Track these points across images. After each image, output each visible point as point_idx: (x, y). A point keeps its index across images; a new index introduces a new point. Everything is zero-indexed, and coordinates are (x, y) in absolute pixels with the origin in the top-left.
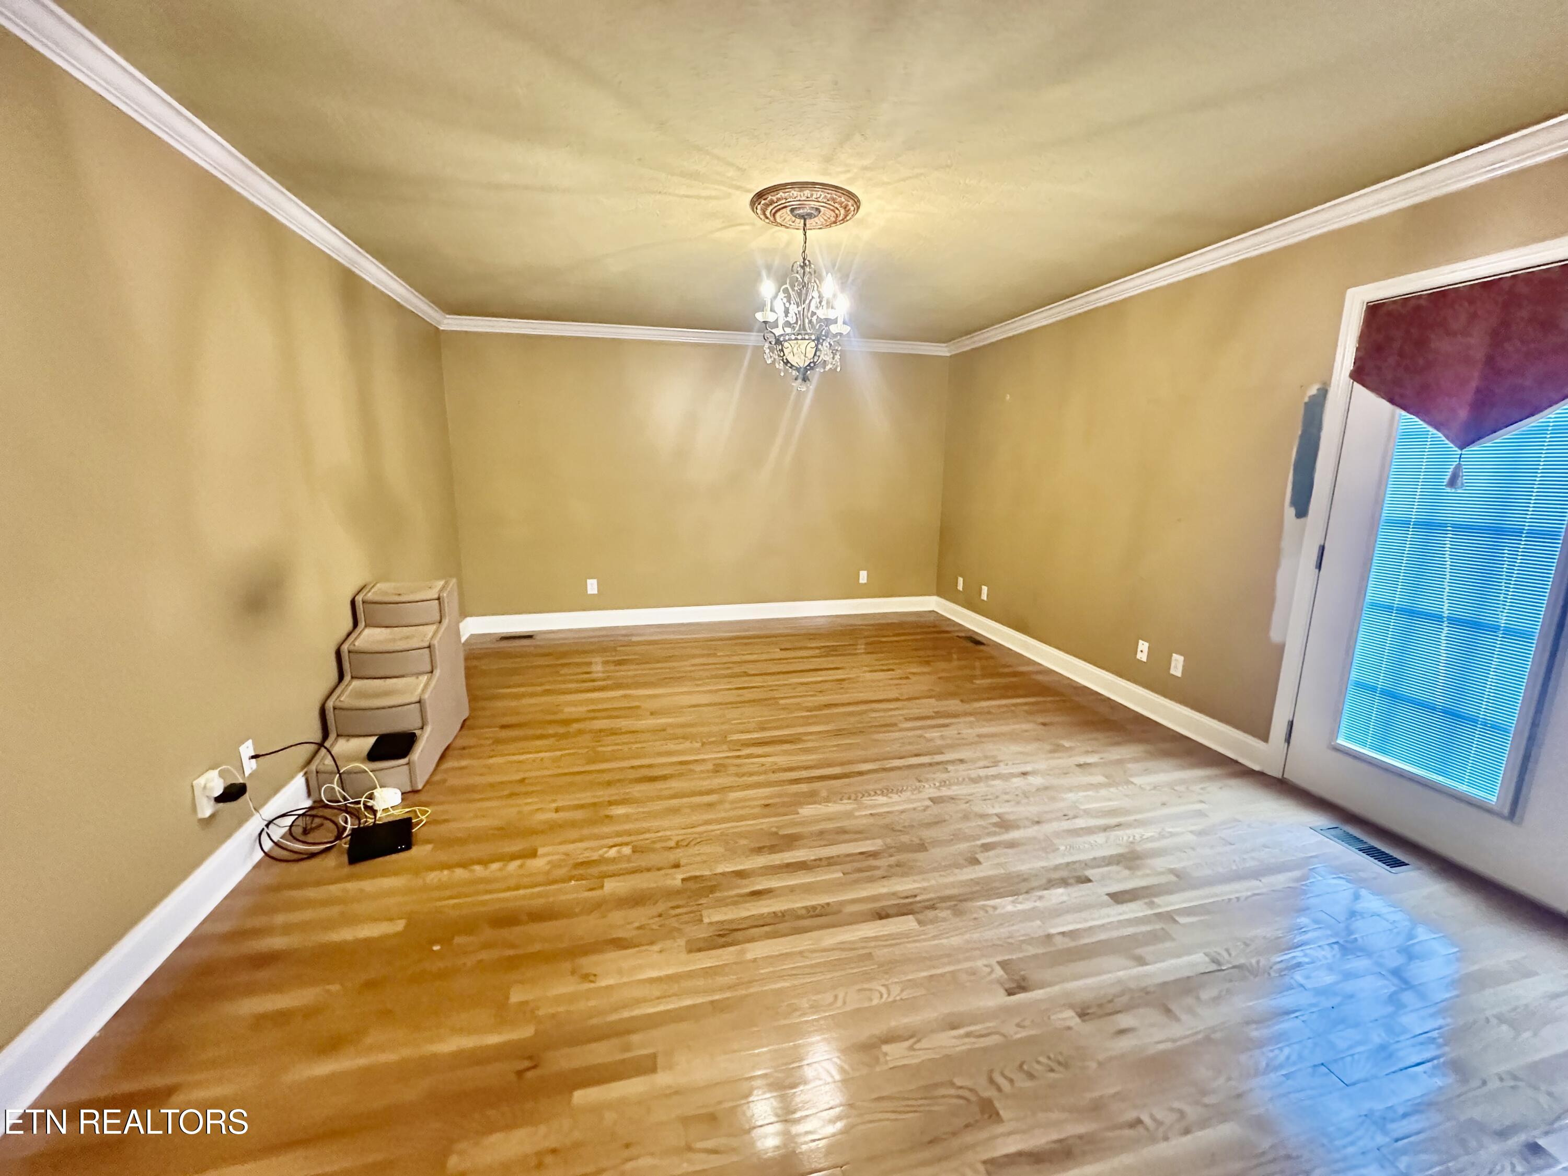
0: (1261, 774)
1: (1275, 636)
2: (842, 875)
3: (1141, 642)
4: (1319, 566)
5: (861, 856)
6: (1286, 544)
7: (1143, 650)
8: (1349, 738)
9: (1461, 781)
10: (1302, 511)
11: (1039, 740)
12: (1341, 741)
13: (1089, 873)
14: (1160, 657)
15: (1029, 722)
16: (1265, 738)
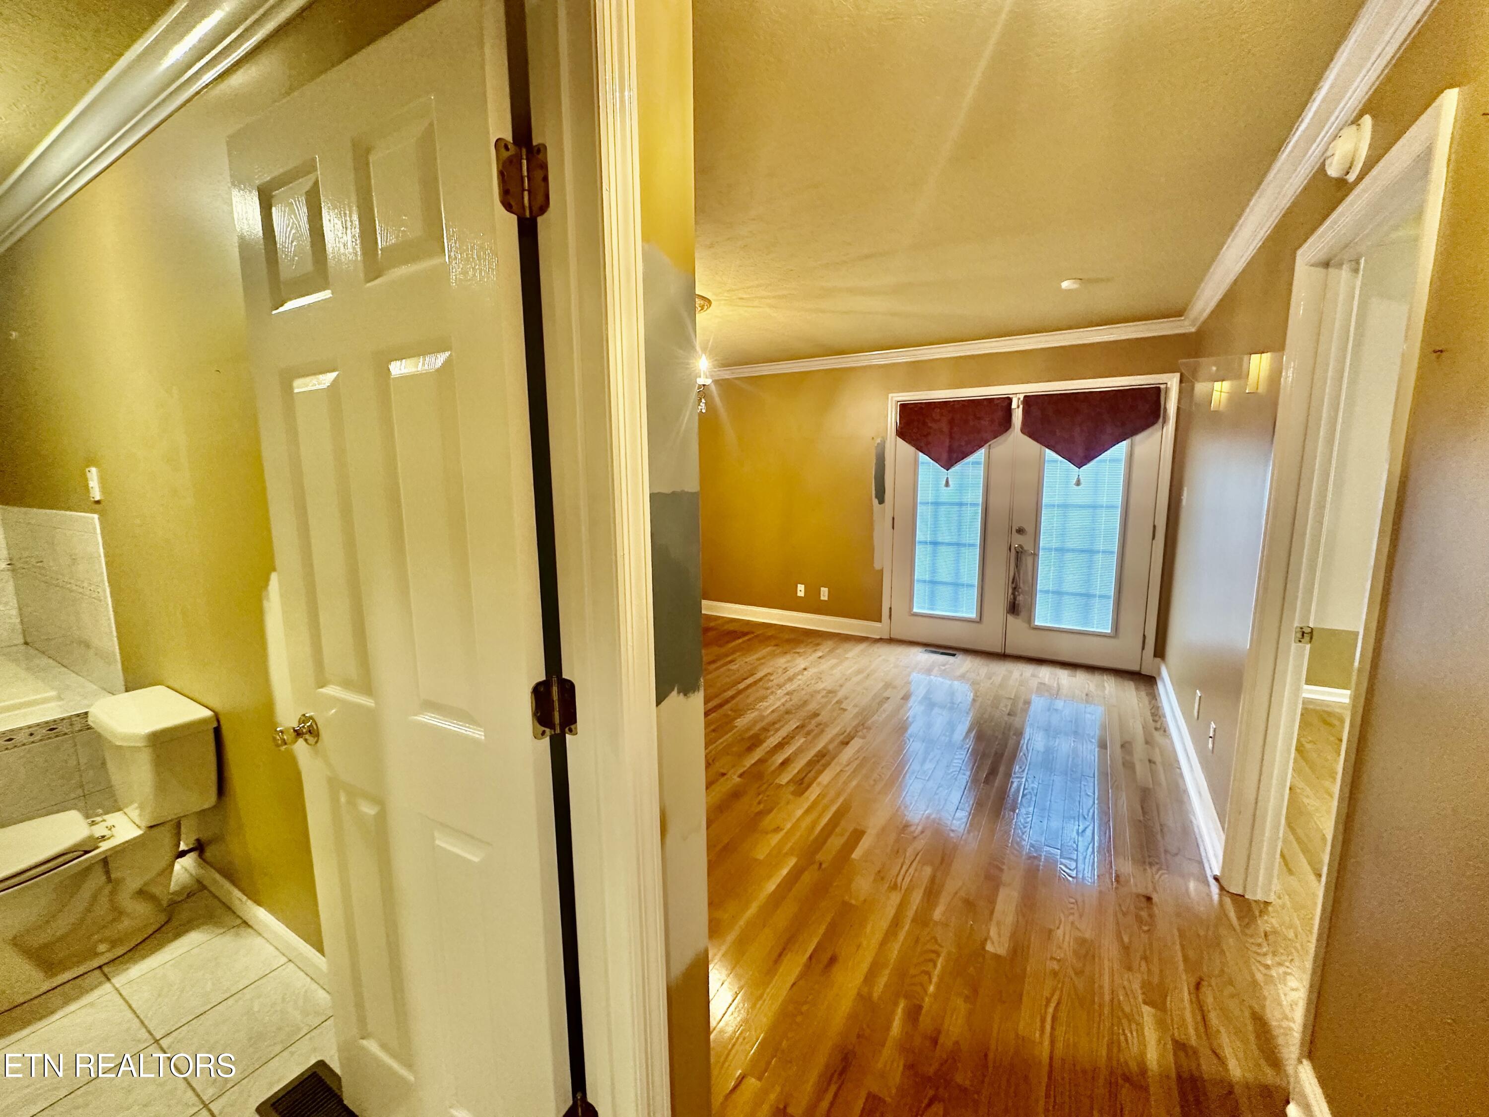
0: (881, 639)
1: (877, 566)
2: (804, 739)
3: (799, 585)
4: (893, 528)
5: (798, 730)
6: (876, 517)
7: (801, 590)
8: (919, 608)
9: (962, 612)
10: (881, 501)
11: (786, 653)
12: (915, 610)
13: (886, 695)
14: (813, 591)
15: (768, 646)
16: (880, 621)
